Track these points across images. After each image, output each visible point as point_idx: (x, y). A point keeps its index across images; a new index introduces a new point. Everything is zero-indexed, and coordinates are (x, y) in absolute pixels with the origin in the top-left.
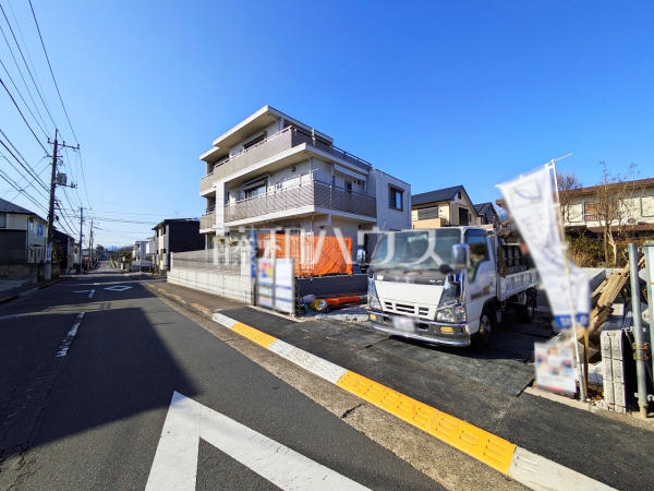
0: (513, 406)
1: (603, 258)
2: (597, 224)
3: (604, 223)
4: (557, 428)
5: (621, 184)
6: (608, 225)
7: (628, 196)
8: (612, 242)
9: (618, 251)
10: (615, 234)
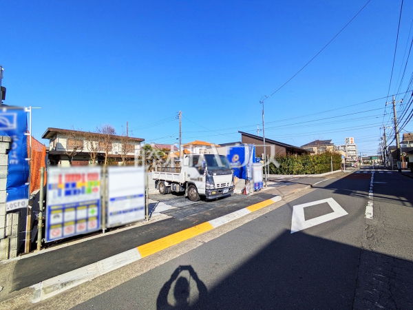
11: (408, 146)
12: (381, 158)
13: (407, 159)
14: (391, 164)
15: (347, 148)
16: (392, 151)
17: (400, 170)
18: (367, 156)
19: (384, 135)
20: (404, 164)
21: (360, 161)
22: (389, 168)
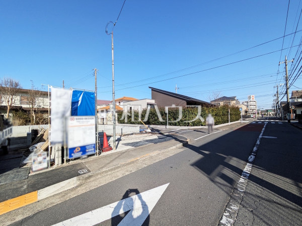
0: (28, 182)
1: (30, 121)
2: (28, 106)
3: (31, 106)
4: (47, 178)
5: (38, 91)
6: (33, 107)
7: (40, 97)
8: (34, 115)
9: (36, 118)
10: (35, 111)
11: (296, 101)
12: (274, 110)
13: (295, 112)
14: (282, 116)
15: (249, 103)
16: (283, 105)
17: (289, 121)
18: (264, 109)
19: (277, 92)
20: (293, 116)
21: (258, 113)
22: (280, 119)
